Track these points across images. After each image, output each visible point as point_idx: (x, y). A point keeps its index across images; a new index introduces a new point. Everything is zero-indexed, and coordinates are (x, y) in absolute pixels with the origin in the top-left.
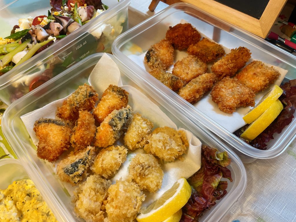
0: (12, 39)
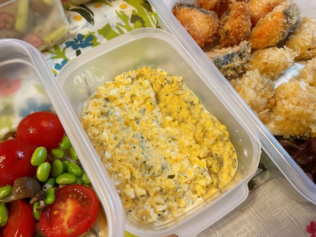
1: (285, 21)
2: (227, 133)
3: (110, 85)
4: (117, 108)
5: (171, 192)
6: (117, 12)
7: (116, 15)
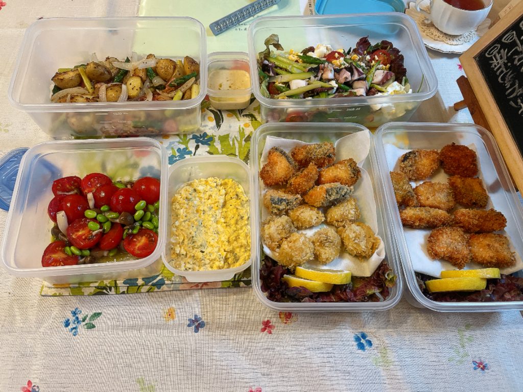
0: (301, 60)
1: (325, 196)
3: (202, 181)
4: (197, 199)
5: (198, 260)
6: (240, 128)
7: (238, 130)
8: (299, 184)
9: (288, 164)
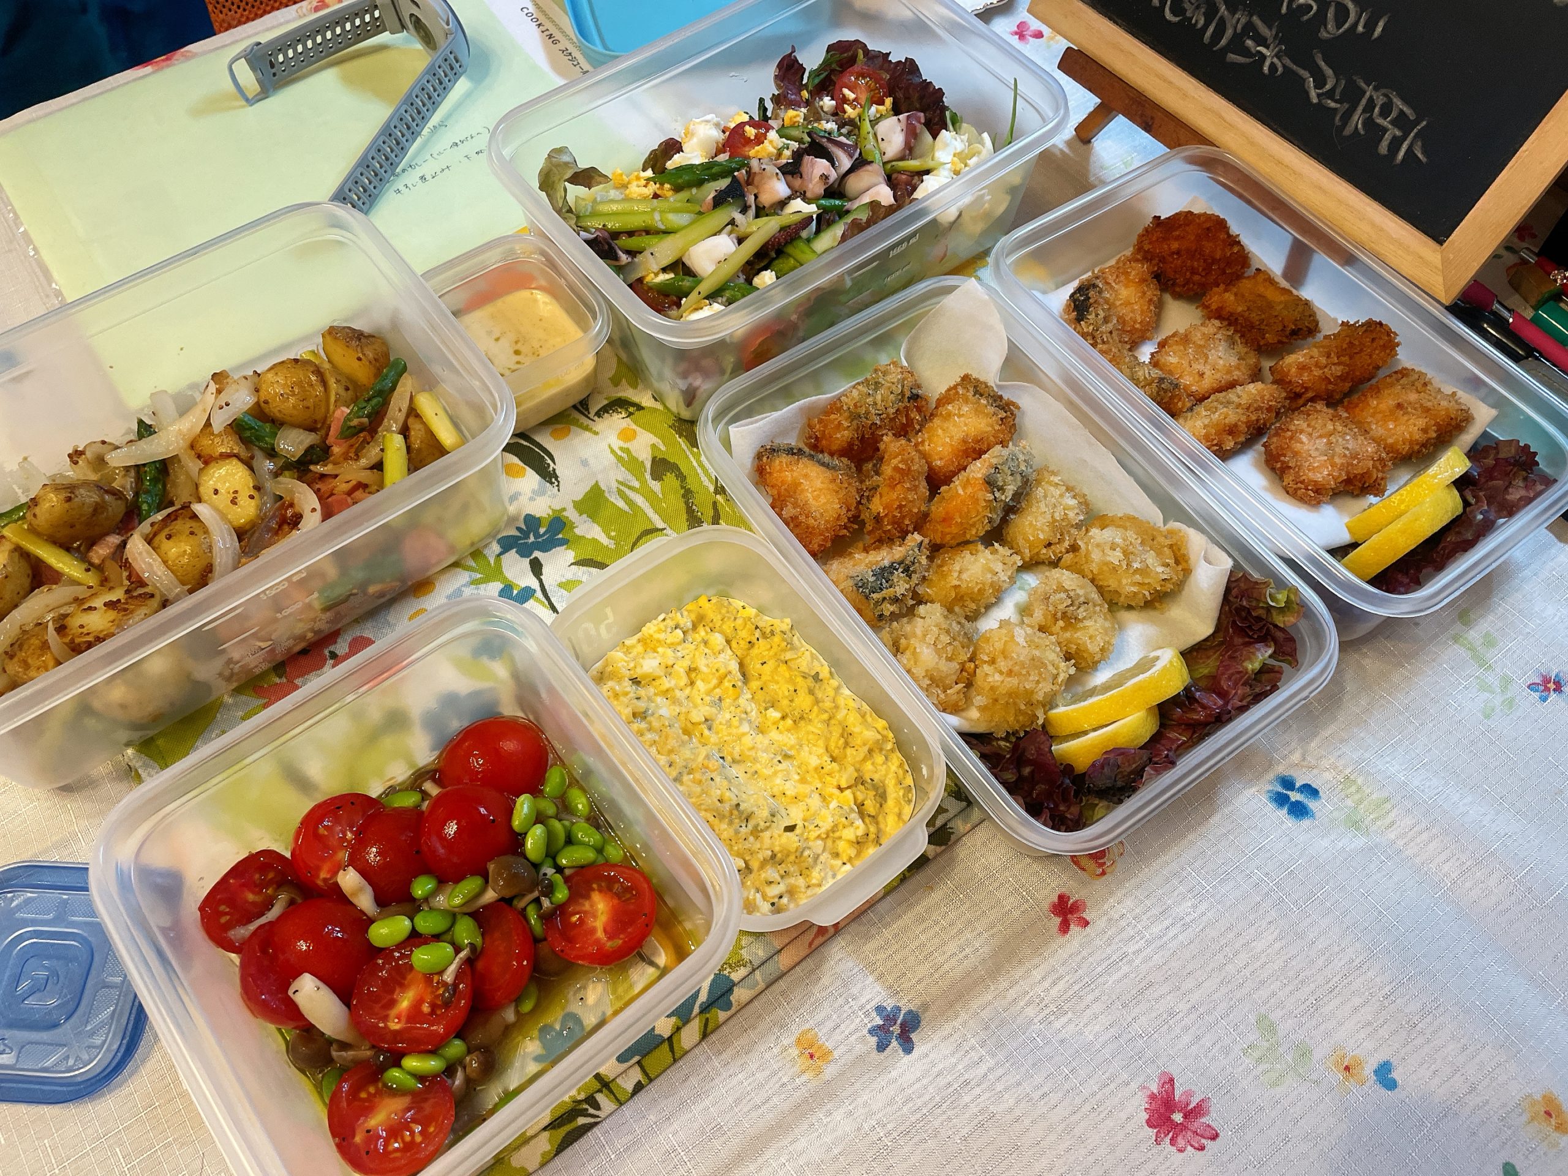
1: (990, 497)
2: (891, 735)
3: (633, 647)
4: (659, 700)
5: (792, 858)
6: (613, 451)
8: (900, 507)
9: (828, 474)
